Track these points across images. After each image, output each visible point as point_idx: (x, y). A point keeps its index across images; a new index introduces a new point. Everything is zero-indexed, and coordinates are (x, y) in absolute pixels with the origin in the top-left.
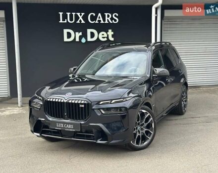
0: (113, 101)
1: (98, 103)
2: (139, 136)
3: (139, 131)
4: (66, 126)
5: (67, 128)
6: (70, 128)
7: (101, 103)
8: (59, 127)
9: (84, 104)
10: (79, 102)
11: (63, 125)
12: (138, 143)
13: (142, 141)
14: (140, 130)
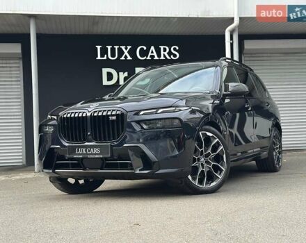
0: (160, 111)
1: (137, 113)
2: (203, 172)
3: (202, 164)
4: (89, 151)
5: (92, 154)
6: (96, 154)
7: (142, 113)
8: (79, 154)
9: (117, 115)
10: (109, 113)
11: (86, 150)
12: (201, 182)
13: (208, 180)
14: (204, 163)
